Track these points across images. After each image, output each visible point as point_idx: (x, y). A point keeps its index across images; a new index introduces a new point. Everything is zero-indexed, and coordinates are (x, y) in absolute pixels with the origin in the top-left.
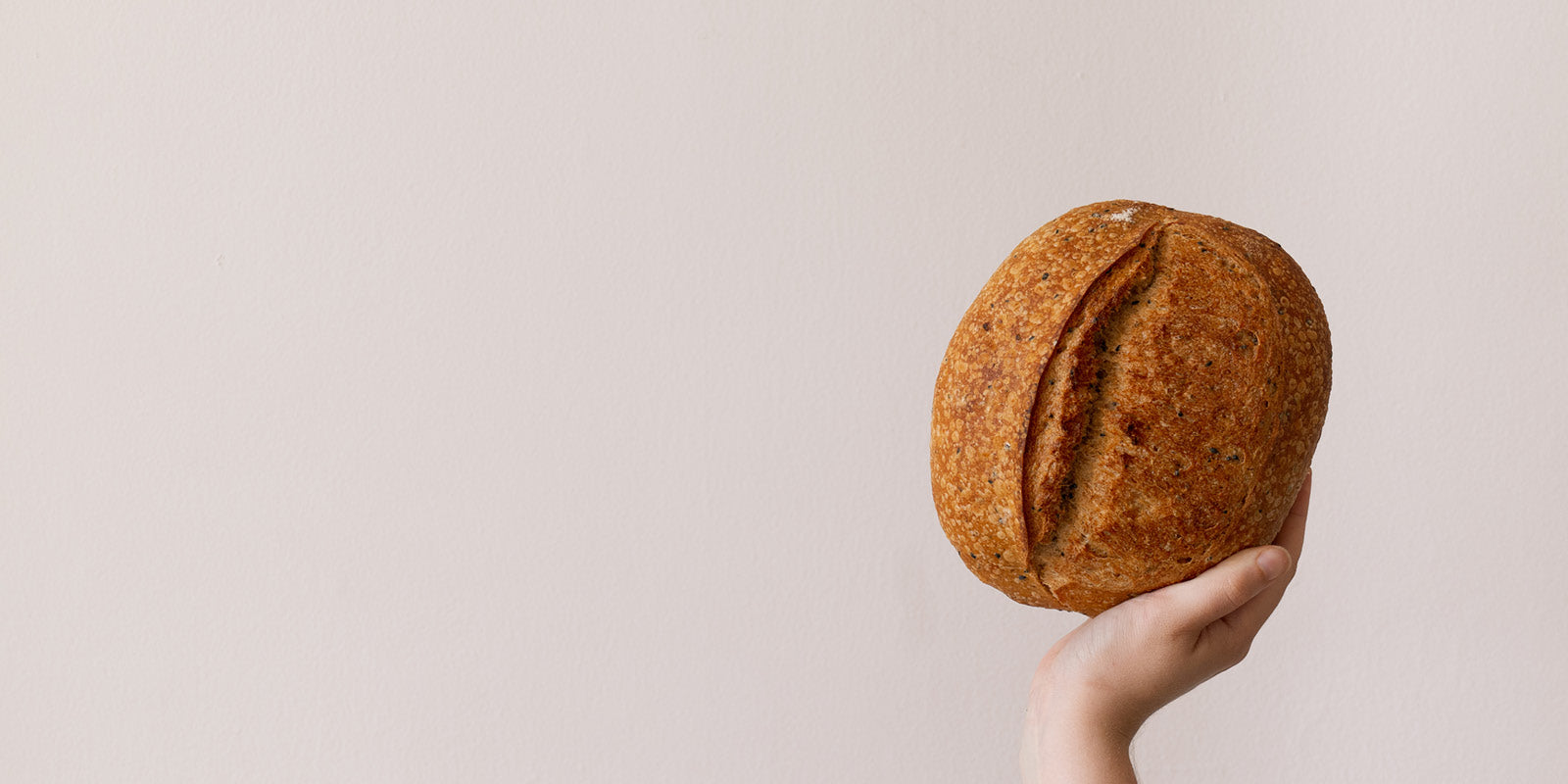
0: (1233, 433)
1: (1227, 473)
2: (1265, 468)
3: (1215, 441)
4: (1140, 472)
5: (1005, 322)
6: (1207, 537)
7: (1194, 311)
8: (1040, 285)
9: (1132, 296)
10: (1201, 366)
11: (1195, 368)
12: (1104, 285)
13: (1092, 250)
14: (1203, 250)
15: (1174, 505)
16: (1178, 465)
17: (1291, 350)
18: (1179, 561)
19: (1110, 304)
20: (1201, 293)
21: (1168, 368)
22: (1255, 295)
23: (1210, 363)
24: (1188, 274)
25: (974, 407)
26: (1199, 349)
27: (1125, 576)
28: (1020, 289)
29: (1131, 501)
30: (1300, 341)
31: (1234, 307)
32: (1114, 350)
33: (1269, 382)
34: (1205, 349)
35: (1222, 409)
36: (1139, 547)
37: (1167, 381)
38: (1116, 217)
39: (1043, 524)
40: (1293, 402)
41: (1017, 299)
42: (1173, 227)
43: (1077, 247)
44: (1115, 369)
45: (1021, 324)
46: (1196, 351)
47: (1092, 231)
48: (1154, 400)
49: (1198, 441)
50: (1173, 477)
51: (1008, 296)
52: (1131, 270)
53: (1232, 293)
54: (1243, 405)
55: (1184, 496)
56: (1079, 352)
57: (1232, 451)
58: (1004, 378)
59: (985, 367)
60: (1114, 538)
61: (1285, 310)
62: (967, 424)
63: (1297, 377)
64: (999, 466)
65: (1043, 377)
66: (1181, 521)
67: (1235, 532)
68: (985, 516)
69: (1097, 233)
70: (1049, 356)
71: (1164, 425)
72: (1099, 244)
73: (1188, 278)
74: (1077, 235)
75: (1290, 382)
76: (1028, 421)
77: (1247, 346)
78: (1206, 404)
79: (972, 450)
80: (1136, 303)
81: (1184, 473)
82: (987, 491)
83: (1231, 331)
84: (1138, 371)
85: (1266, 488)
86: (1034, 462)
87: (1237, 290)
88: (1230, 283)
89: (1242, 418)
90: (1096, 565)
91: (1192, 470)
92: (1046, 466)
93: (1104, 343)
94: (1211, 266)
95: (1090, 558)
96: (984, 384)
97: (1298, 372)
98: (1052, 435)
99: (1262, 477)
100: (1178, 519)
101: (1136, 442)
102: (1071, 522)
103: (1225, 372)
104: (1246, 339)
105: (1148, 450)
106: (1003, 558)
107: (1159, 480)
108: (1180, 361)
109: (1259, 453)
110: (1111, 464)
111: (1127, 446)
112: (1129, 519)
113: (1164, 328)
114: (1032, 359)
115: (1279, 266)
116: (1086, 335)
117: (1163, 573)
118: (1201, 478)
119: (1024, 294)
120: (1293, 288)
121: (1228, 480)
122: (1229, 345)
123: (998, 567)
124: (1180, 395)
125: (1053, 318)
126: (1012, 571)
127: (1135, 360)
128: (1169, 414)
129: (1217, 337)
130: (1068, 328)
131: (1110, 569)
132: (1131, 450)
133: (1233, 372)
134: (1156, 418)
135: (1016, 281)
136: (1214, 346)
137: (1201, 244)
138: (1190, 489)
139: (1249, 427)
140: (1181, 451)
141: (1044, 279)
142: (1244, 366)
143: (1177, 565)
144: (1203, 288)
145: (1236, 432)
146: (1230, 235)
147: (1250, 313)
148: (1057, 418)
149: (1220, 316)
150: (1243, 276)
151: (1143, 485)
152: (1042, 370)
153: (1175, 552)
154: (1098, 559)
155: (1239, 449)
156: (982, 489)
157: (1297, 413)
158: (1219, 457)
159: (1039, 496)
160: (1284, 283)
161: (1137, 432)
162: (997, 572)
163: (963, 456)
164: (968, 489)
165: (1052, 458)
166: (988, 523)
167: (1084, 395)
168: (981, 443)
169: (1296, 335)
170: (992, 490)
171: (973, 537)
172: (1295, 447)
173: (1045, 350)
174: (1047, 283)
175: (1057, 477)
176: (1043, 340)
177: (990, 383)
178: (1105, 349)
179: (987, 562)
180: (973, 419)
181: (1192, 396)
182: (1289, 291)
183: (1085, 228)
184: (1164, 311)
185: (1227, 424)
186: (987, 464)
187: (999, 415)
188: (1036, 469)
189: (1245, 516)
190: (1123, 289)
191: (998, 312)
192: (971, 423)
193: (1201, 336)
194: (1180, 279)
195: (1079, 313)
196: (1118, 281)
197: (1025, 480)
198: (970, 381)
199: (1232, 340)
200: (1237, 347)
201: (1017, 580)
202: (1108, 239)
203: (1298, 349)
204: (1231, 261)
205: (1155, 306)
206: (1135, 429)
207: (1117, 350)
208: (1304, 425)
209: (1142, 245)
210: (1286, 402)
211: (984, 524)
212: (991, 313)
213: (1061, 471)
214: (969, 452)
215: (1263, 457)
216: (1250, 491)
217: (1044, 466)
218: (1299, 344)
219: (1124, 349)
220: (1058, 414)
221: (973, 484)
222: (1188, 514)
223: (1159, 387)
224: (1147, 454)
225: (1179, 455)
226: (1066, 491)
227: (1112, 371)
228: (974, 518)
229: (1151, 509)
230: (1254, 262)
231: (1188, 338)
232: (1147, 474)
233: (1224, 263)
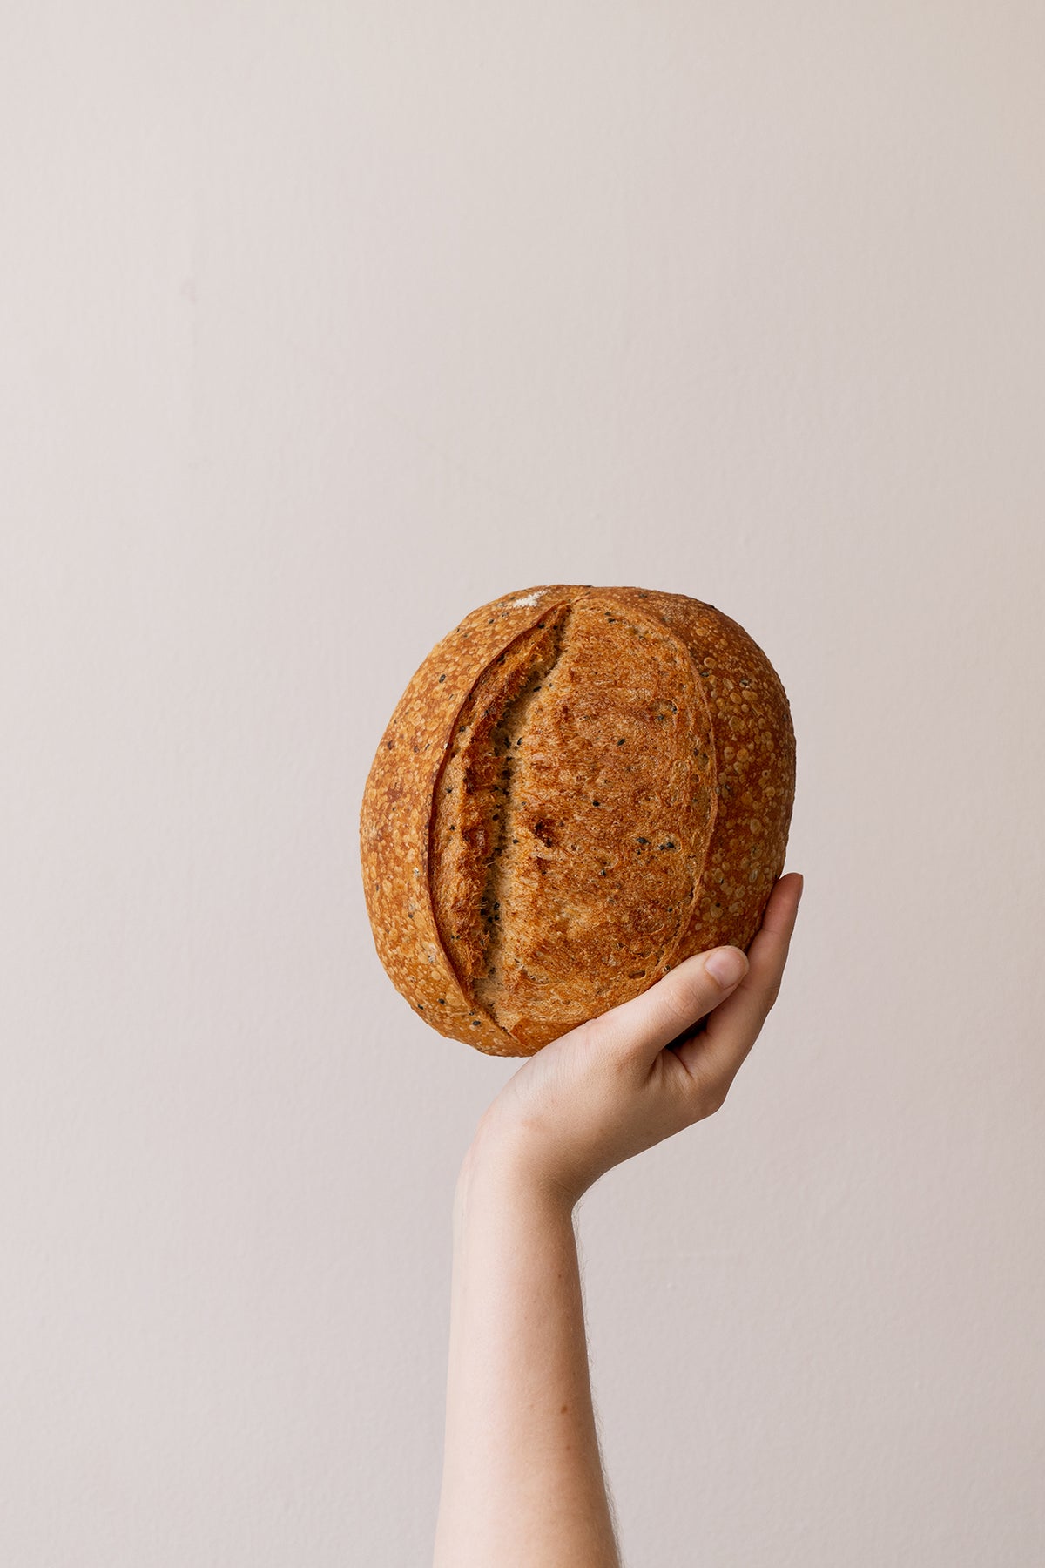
0: (661, 816)
1: (664, 864)
2: (710, 853)
3: (642, 829)
4: (560, 877)
5: (406, 736)
6: (655, 943)
7: (599, 687)
8: (437, 688)
9: (527, 683)
10: (612, 747)
11: (606, 749)
12: (495, 674)
13: (489, 641)
14: (611, 621)
15: (606, 909)
16: (603, 862)
17: (720, 715)
18: (630, 977)
19: (502, 693)
20: (607, 666)
21: (574, 754)
22: (670, 659)
23: (622, 742)
24: (592, 649)
25: (384, 835)
26: (608, 728)
27: (576, 1003)
28: (420, 698)
29: (558, 910)
30: (732, 703)
31: (646, 676)
32: (516, 745)
33: (696, 753)
34: (615, 726)
35: (642, 792)
36: (580, 965)
37: (574, 768)
38: (520, 603)
39: (465, 954)
40: (734, 773)
41: (416, 709)
42: (581, 603)
43: (475, 641)
44: (520, 766)
45: (419, 734)
46: (605, 730)
47: (492, 621)
48: (562, 791)
49: (621, 832)
50: (599, 877)
51: (408, 708)
52: (523, 654)
53: (643, 661)
54: (668, 783)
55: (616, 897)
56: (472, 752)
57: (663, 838)
58: (405, 796)
59: (389, 789)
60: (549, 958)
61: (711, 672)
62: (380, 854)
63: (733, 744)
64: (415, 896)
65: (437, 786)
66: (619, 926)
67: (689, 933)
68: (416, 958)
69: (496, 623)
70: (441, 762)
71: (578, 818)
72: (498, 634)
73: (592, 653)
74: (477, 630)
75: (726, 751)
76: (427, 837)
77: (664, 717)
78: (624, 788)
79: (389, 884)
80: (538, 689)
81: (611, 871)
82: (410, 927)
83: (645, 702)
84: (542, 762)
85: (717, 877)
86: (442, 883)
87: (649, 657)
88: (641, 651)
89: (670, 798)
90: (540, 993)
91: (621, 867)
92: (454, 885)
93: (507, 739)
94: (620, 636)
95: (530, 987)
96: (389, 807)
97: (734, 738)
98: (455, 849)
99: (709, 865)
100: (615, 924)
101: (549, 844)
102: (501, 948)
103: (641, 749)
104: (663, 709)
105: (564, 850)
106: (448, 1005)
107: (584, 883)
108: (587, 744)
109: (698, 837)
110: (527, 873)
111: (539, 849)
112: (559, 933)
113: (565, 710)
114: (427, 769)
115: (704, 626)
116: (478, 731)
117: (617, 992)
118: (633, 874)
119: (422, 701)
120: (721, 647)
121: (666, 872)
122: (642, 718)
123: (447, 1015)
124: (592, 781)
125: (447, 719)
126: (463, 1017)
127: (537, 751)
128: (583, 805)
129: (630, 711)
130: (457, 727)
131: (556, 997)
132: (548, 854)
133: (651, 747)
134: (568, 813)
135: (416, 690)
136: (625, 721)
137: (608, 614)
138: (622, 888)
139: (679, 807)
140: (603, 846)
141: (441, 681)
142: (664, 738)
143: (630, 981)
144: (610, 660)
145: (664, 815)
146: (646, 602)
147: (666, 679)
148: (458, 829)
149: (631, 687)
150: (655, 641)
151: (567, 891)
152: (435, 779)
153: (623, 965)
154: (539, 986)
155: (673, 836)
156: (405, 926)
157: (741, 785)
158: (650, 847)
159: (454, 922)
160: (709, 643)
161: (549, 832)
162: (448, 1020)
163: (382, 893)
164: (394, 929)
165: (460, 876)
166: (420, 964)
167: (487, 798)
168: (395, 875)
169: (726, 699)
170: (414, 926)
171: (411, 984)
172: (748, 826)
173: (440, 755)
174: (443, 685)
175: (468, 897)
176: (438, 745)
177: (394, 805)
178: (508, 745)
179: (431, 1009)
180: (385, 848)
181: (605, 781)
182: (717, 651)
183: (485, 621)
184: (566, 691)
185: (652, 807)
186: (404, 896)
187: (407, 838)
188: (446, 891)
189: (698, 913)
190: (517, 673)
191: (400, 727)
192: (383, 853)
193: (608, 713)
194: (583, 655)
195: (470, 709)
196: (511, 664)
197: (435, 904)
198: (378, 807)
199: (648, 713)
200: (652, 719)
201: (472, 1027)
202: (508, 627)
203: (732, 713)
204: (642, 628)
205: (554, 689)
206: (543, 828)
207: (519, 743)
208: (755, 799)
209: (539, 625)
210: (722, 774)
211: (417, 965)
212: (394, 730)
213: (471, 888)
214: (387, 886)
215: (705, 841)
216: (696, 883)
217: (453, 886)
218: (731, 707)
219: (525, 741)
220: (459, 822)
221: (397, 922)
222: (625, 918)
223: (565, 776)
224: (563, 856)
225: (601, 852)
226: (487, 911)
227: (518, 768)
228: (406, 961)
229: (582, 919)
230: (672, 625)
231: (595, 717)
232: (568, 877)
233: (635, 632)
